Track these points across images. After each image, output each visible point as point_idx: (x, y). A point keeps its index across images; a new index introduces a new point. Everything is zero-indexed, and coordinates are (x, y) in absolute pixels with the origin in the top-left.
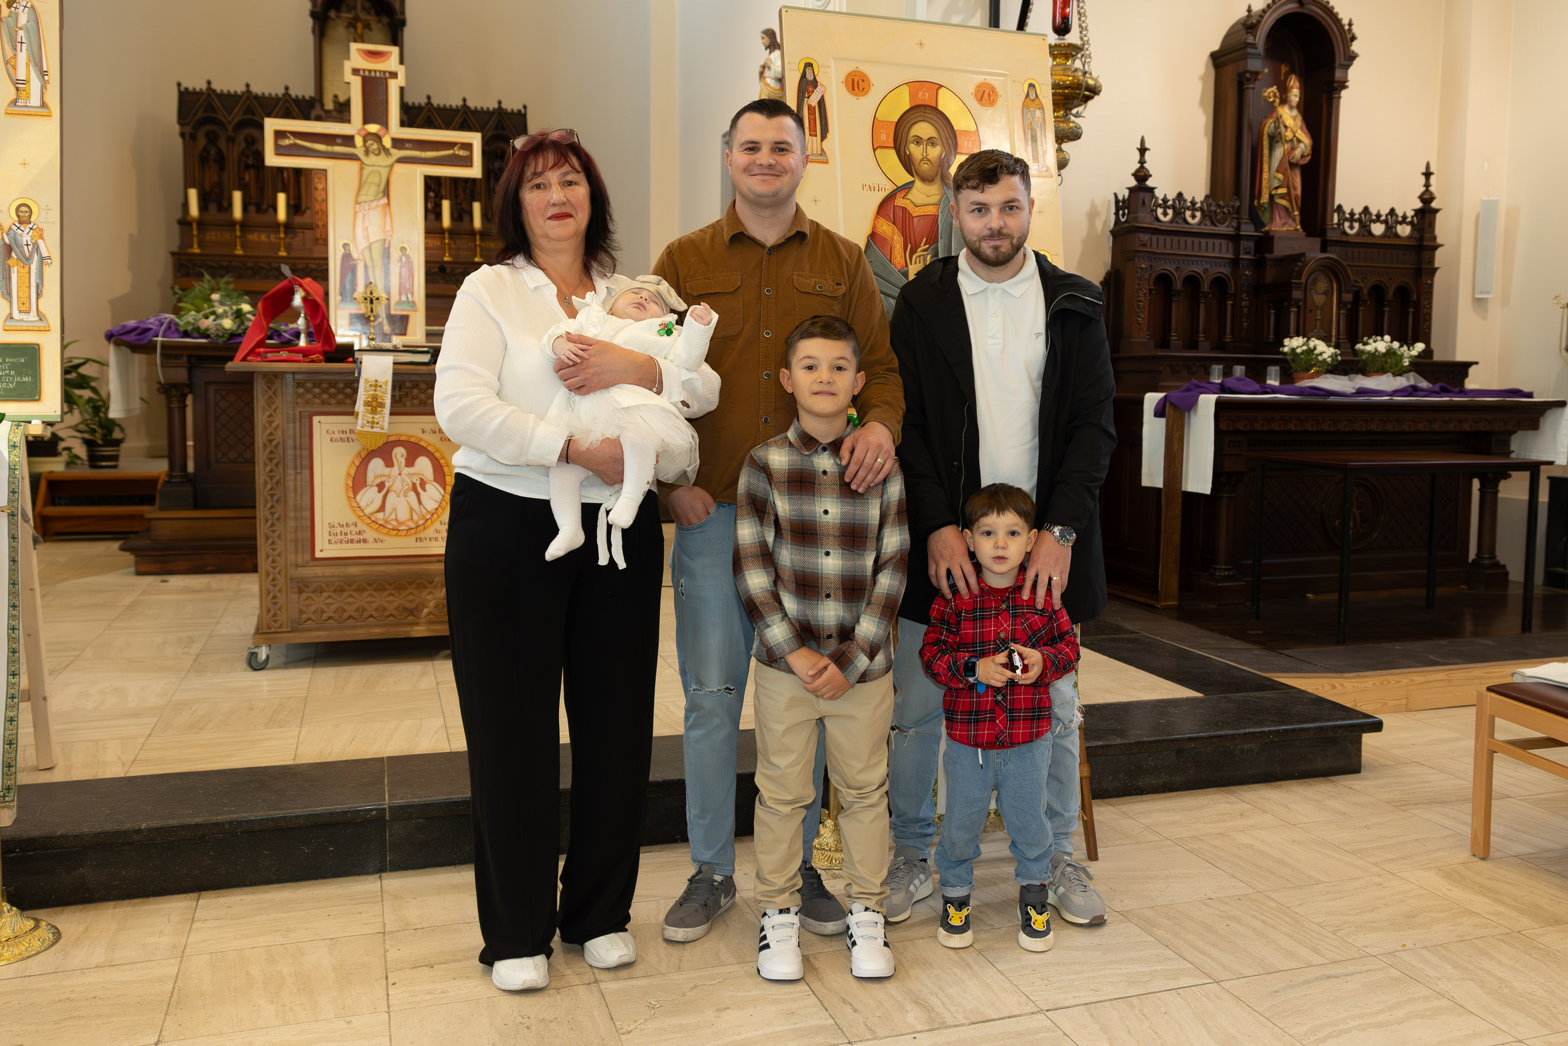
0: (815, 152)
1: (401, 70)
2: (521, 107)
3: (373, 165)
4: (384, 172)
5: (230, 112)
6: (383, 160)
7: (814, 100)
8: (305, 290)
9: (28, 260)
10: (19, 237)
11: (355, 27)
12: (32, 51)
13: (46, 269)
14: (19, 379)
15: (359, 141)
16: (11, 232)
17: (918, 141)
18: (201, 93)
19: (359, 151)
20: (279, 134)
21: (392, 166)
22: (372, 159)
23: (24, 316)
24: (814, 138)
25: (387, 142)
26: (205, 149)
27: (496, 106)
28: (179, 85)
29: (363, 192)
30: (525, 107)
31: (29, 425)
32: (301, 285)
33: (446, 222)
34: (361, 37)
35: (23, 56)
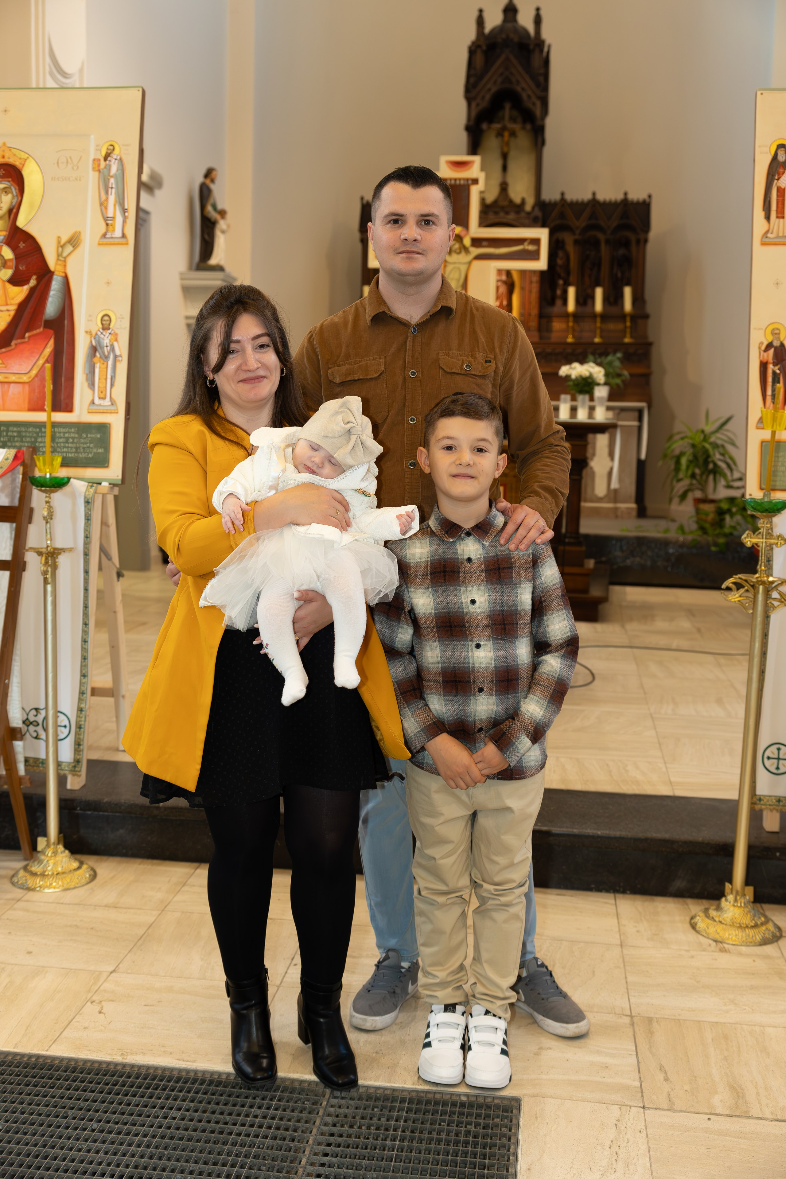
0: (781, 234)
1: (481, 177)
2: (646, 198)
3: (455, 263)
4: (463, 268)
6: (463, 258)
7: (783, 183)
9: (107, 358)
10: (102, 340)
11: (504, 136)
12: (119, 196)
13: (118, 365)
14: (95, 450)
16: (97, 336)
21: (470, 263)
23: (102, 402)
24: (781, 220)
25: (467, 242)
27: (623, 197)
30: (650, 196)
31: (99, 486)
33: (571, 306)
34: (508, 144)
35: (112, 198)
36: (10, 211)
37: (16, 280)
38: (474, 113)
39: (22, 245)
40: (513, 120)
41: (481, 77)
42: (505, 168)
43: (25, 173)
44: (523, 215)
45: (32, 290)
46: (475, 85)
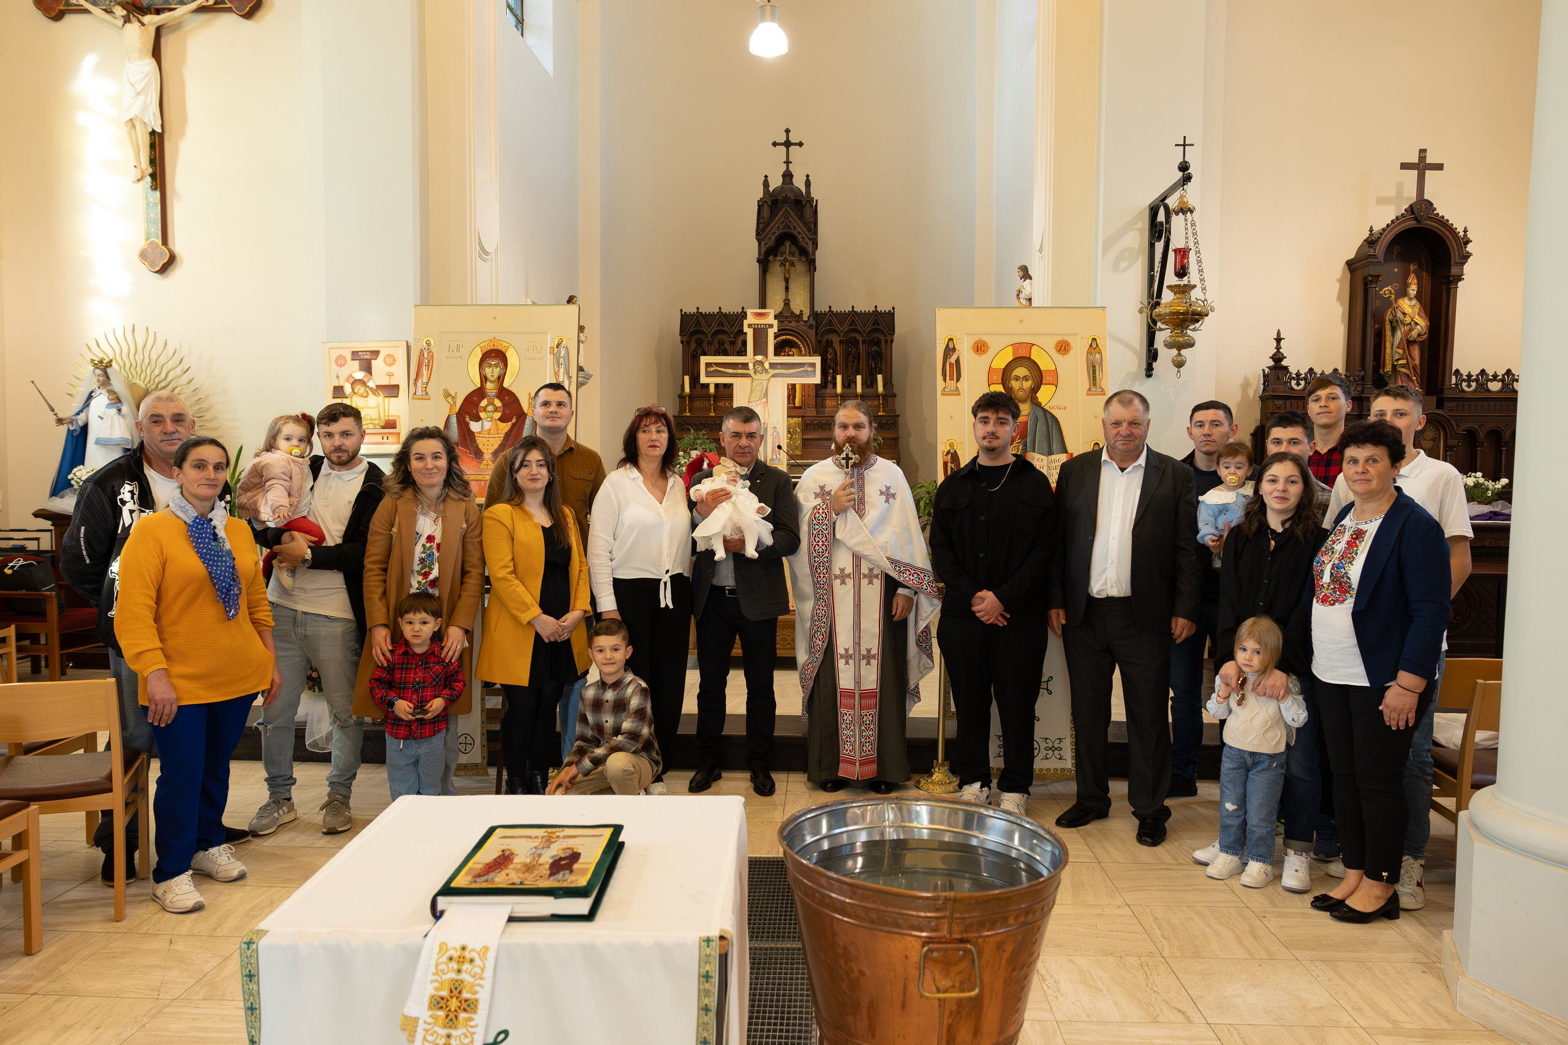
0: (953, 389)
1: (775, 323)
2: (891, 309)
3: (759, 380)
4: (765, 383)
5: (709, 326)
6: (765, 376)
7: (953, 359)
8: (709, 460)
11: (785, 266)
12: (566, 369)
15: (751, 366)
17: (1017, 378)
18: (694, 315)
19: (751, 372)
20: (708, 365)
21: (769, 379)
22: (758, 376)
24: (952, 381)
25: (767, 365)
26: (695, 350)
27: (874, 309)
28: (681, 311)
29: (753, 395)
30: (893, 308)
32: (707, 457)
33: (839, 390)
34: (789, 271)
35: (562, 370)
36: (499, 378)
37: (502, 419)
38: (763, 251)
39: (507, 398)
40: (792, 254)
41: (768, 225)
42: (787, 289)
43: (507, 355)
44: (801, 323)
45: (513, 425)
46: (763, 230)
